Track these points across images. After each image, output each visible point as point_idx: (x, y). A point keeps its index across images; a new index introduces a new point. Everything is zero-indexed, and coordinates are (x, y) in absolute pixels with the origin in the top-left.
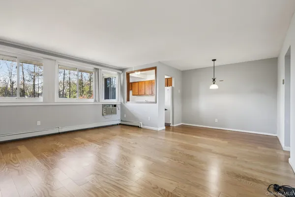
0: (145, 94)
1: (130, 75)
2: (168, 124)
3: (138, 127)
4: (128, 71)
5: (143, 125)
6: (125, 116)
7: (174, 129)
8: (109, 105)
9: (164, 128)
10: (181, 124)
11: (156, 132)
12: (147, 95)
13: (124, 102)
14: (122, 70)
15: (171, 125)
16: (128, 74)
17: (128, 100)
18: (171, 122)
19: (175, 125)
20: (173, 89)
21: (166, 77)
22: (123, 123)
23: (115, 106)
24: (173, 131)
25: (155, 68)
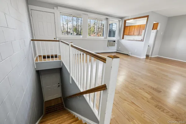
0: (134, 35)
1: (127, 21)
2: (148, 55)
3: (128, 55)
4: (126, 19)
5: (131, 54)
6: (120, 48)
7: (151, 59)
8: (111, 41)
9: (145, 57)
10: (157, 56)
11: (140, 59)
12: (135, 35)
13: (120, 39)
14: (122, 18)
15: (150, 56)
16: (125, 21)
17: (123, 38)
18: (150, 54)
19: (152, 57)
20: (157, 32)
21: (154, 22)
22: (117, 51)
23: (114, 41)
24: (150, 59)
25: (148, 16)
